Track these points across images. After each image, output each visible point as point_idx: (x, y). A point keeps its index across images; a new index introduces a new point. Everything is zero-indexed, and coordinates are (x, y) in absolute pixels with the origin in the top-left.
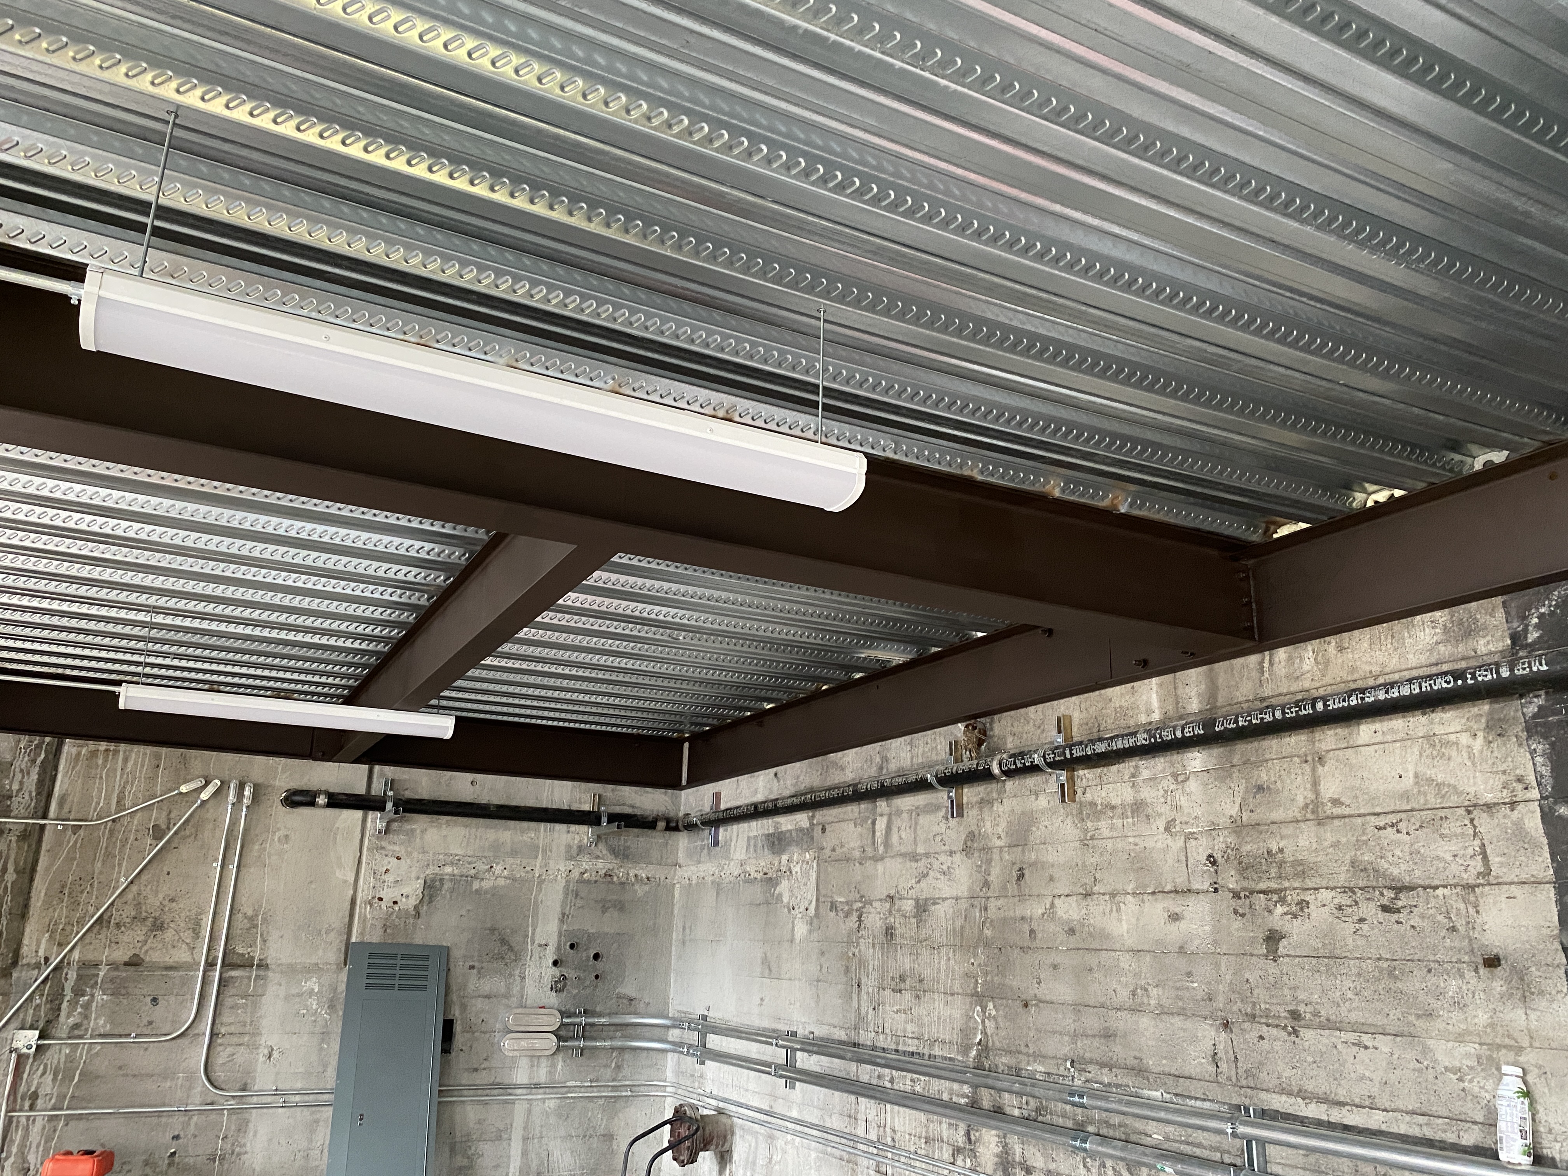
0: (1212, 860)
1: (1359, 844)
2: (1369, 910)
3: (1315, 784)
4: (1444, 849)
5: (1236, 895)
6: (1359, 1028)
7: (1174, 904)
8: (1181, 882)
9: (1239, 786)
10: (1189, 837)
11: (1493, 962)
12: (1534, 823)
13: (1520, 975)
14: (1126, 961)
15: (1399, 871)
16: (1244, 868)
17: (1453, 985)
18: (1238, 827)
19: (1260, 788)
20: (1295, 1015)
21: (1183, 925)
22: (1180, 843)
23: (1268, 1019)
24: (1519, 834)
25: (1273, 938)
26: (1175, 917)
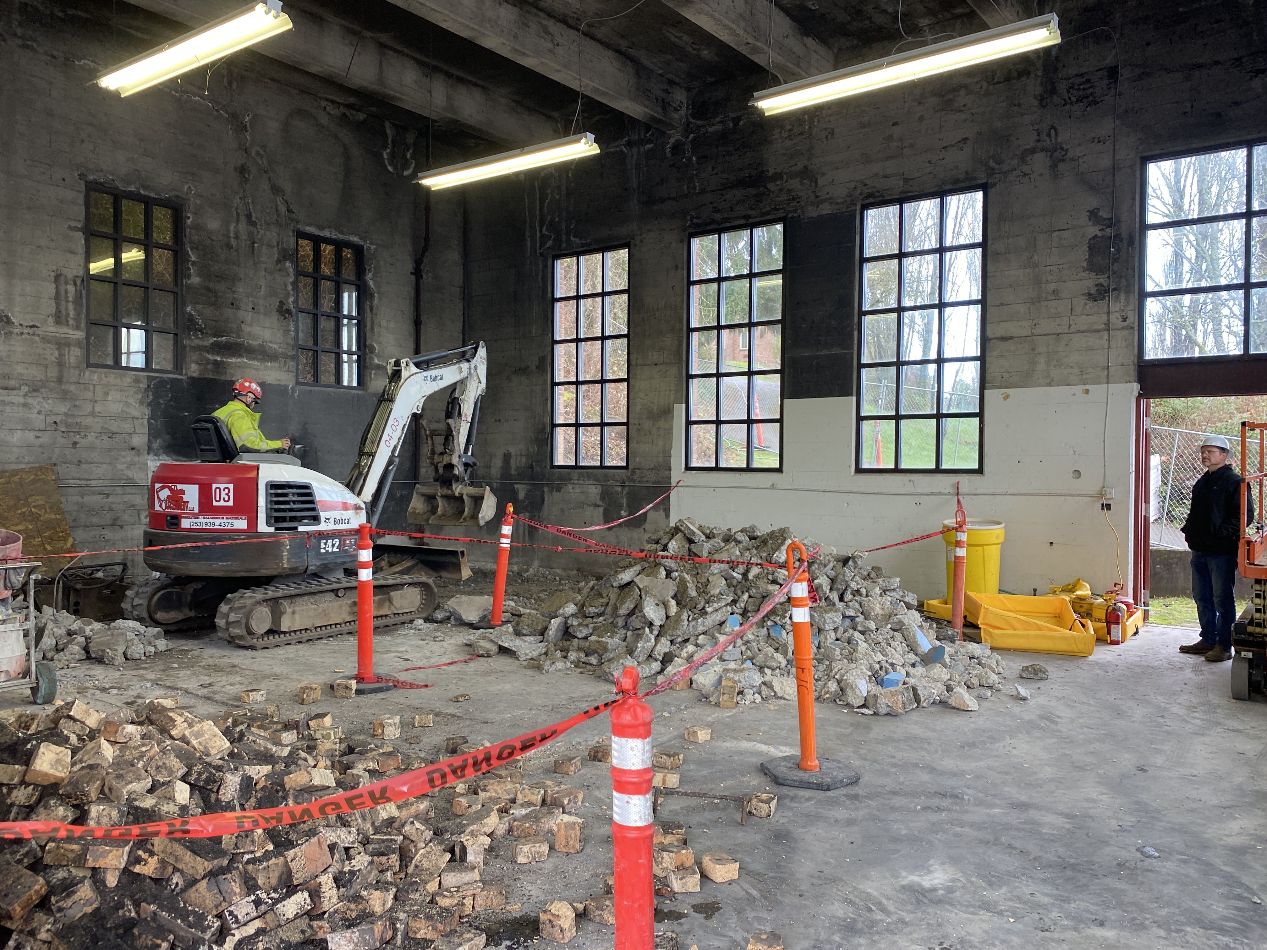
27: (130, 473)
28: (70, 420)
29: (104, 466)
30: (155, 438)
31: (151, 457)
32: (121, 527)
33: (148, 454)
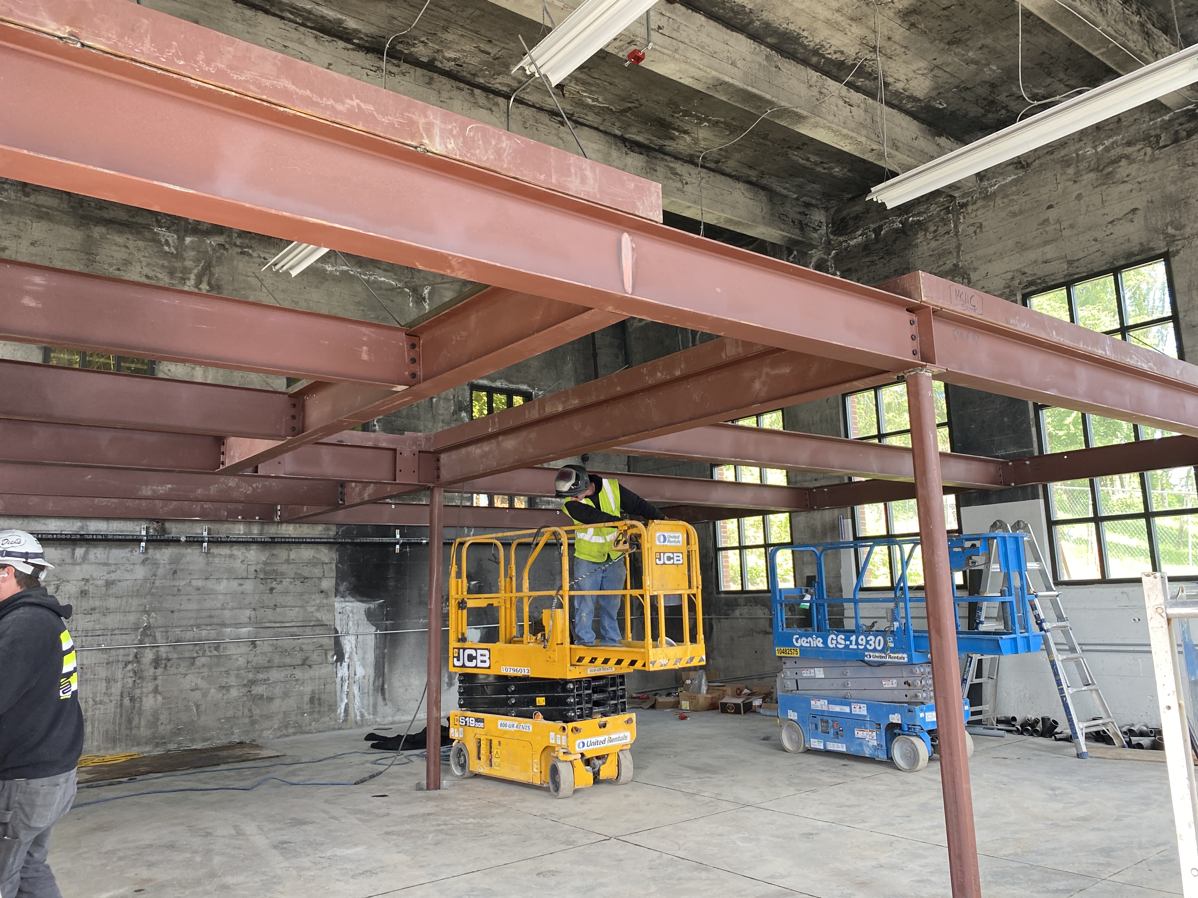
0: (256, 571)
1: (297, 569)
2: (298, 582)
3: (289, 556)
4: (316, 571)
5: (262, 579)
6: (291, 607)
7: (240, 581)
8: (244, 575)
9: (267, 553)
10: (248, 565)
11: (322, 592)
12: (334, 567)
13: (327, 593)
14: (220, 597)
15: (306, 574)
16: (266, 573)
17: (314, 597)
18: (265, 563)
19: (273, 555)
20: (275, 605)
21: (244, 587)
22: (246, 566)
23: (268, 607)
24: (331, 568)
25: (272, 589)
26: (241, 585)
27: (318, 615)
28: (268, 568)
29: (297, 609)
30: (343, 581)
31: (338, 599)
32: (310, 666)
33: (336, 596)
